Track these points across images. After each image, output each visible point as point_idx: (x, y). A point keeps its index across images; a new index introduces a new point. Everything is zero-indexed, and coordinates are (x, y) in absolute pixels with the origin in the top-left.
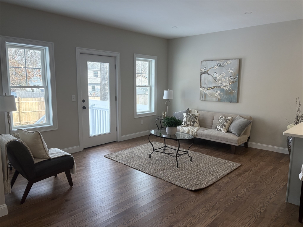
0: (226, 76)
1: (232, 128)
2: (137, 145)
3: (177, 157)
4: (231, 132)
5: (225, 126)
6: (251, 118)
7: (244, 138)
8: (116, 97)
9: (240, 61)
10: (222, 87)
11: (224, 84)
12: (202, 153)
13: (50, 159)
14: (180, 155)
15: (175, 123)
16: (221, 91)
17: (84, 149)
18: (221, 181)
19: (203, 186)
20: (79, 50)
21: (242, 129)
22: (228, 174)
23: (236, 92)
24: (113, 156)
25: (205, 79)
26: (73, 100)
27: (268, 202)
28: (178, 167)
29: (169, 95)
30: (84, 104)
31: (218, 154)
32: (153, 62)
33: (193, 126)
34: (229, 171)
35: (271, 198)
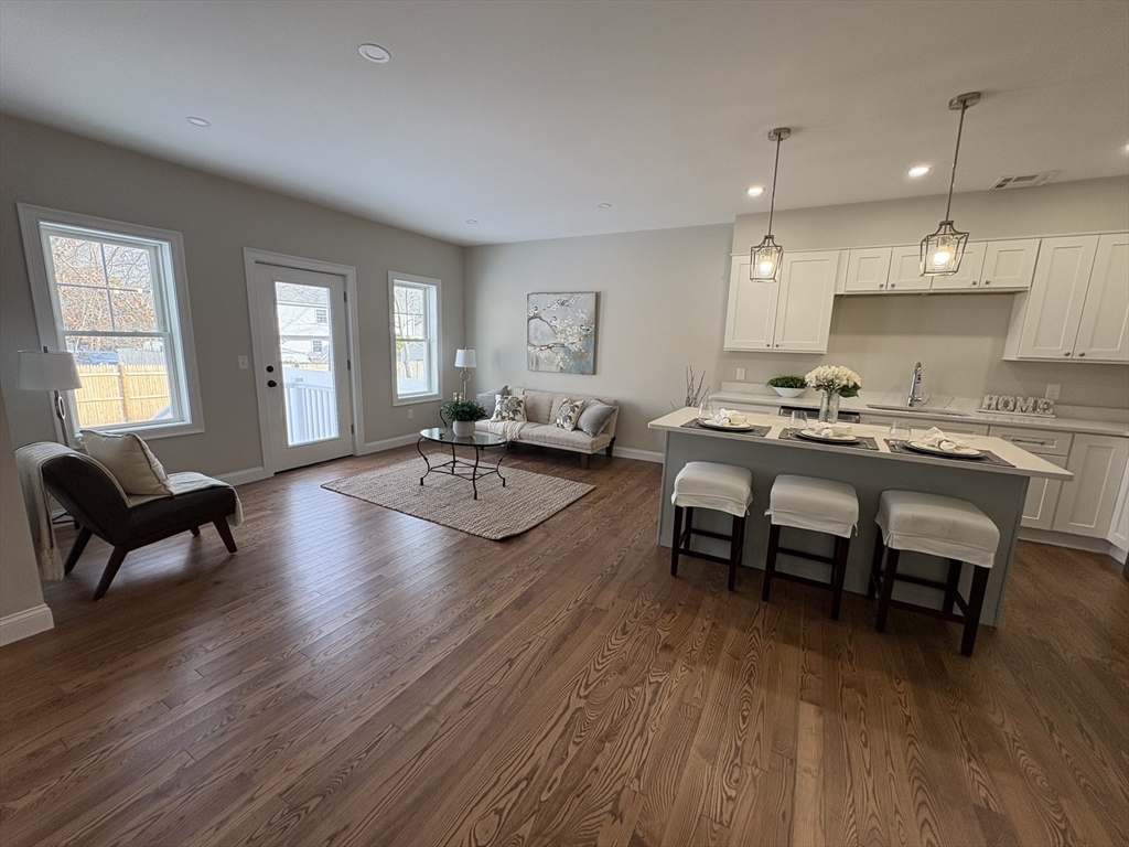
0: (572, 325)
1: (582, 423)
2: (398, 461)
3: (474, 479)
4: (582, 430)
5: (570, 418)
6: (616, 403)
7: (605, 440)
8: (349, 362)
9: (598, 296)
10: (566, 345)
11: (571, 340)
12: (528, 470)
13: (172, 497)
14: (482, 475)
15: (471, 413)
16: (565, 352)
17: (276, 474)
18: (553, 519)
19: (518, 531)
20: (250, 256)
21: (600, 424)
22: (568, 505)
23: (591, 354)
24: (342, 485)
25: (536, 329)
26: (241, 367)
27: (629, 547)
28: (476, 498)
29: (467, 358)
30: (271, 377)
31: (557, 470)
32: (433, 292)
33: (513, 419)
34: (571, 500)
35: (633, 541)
